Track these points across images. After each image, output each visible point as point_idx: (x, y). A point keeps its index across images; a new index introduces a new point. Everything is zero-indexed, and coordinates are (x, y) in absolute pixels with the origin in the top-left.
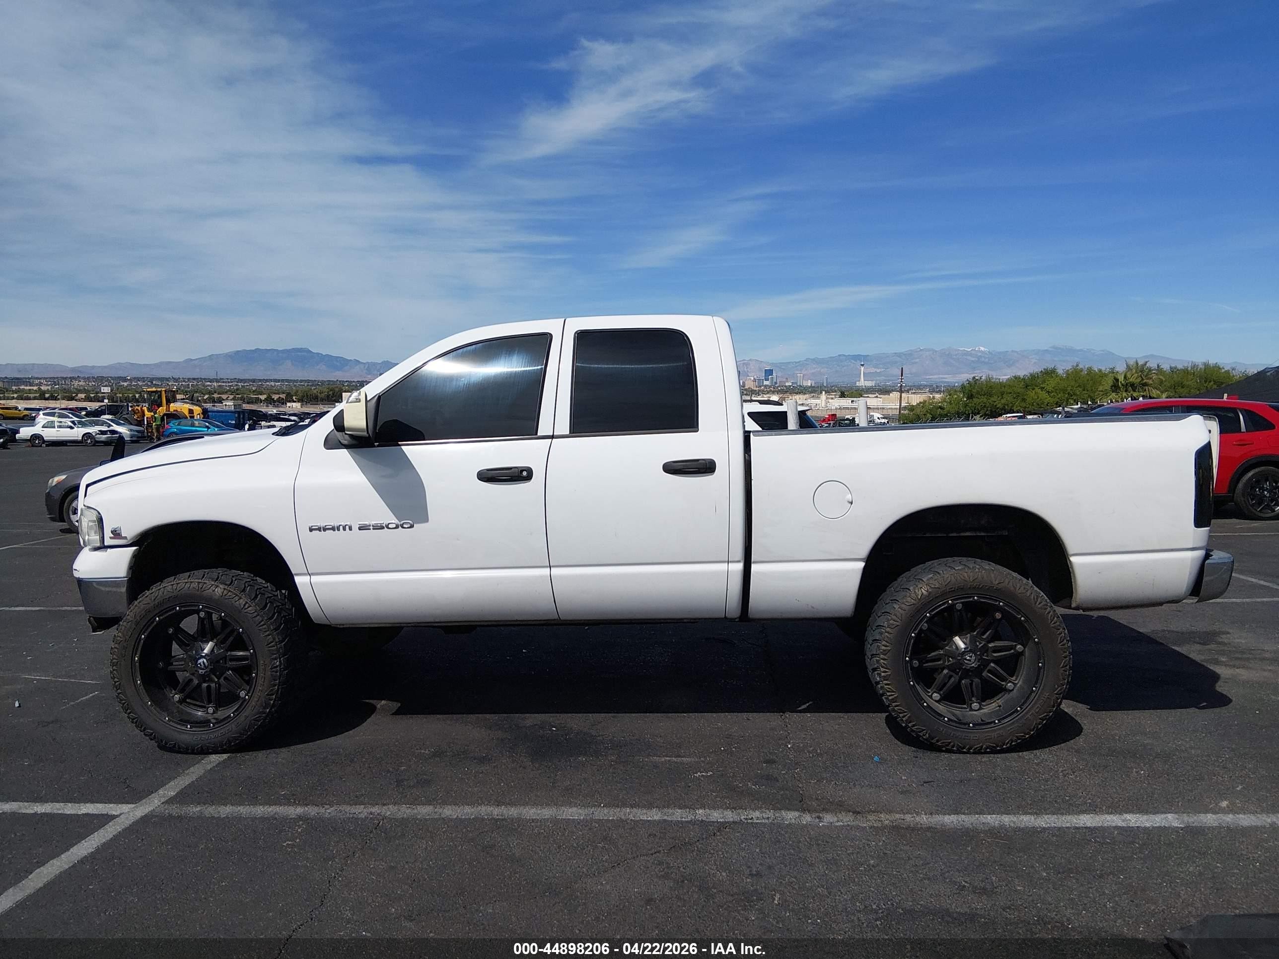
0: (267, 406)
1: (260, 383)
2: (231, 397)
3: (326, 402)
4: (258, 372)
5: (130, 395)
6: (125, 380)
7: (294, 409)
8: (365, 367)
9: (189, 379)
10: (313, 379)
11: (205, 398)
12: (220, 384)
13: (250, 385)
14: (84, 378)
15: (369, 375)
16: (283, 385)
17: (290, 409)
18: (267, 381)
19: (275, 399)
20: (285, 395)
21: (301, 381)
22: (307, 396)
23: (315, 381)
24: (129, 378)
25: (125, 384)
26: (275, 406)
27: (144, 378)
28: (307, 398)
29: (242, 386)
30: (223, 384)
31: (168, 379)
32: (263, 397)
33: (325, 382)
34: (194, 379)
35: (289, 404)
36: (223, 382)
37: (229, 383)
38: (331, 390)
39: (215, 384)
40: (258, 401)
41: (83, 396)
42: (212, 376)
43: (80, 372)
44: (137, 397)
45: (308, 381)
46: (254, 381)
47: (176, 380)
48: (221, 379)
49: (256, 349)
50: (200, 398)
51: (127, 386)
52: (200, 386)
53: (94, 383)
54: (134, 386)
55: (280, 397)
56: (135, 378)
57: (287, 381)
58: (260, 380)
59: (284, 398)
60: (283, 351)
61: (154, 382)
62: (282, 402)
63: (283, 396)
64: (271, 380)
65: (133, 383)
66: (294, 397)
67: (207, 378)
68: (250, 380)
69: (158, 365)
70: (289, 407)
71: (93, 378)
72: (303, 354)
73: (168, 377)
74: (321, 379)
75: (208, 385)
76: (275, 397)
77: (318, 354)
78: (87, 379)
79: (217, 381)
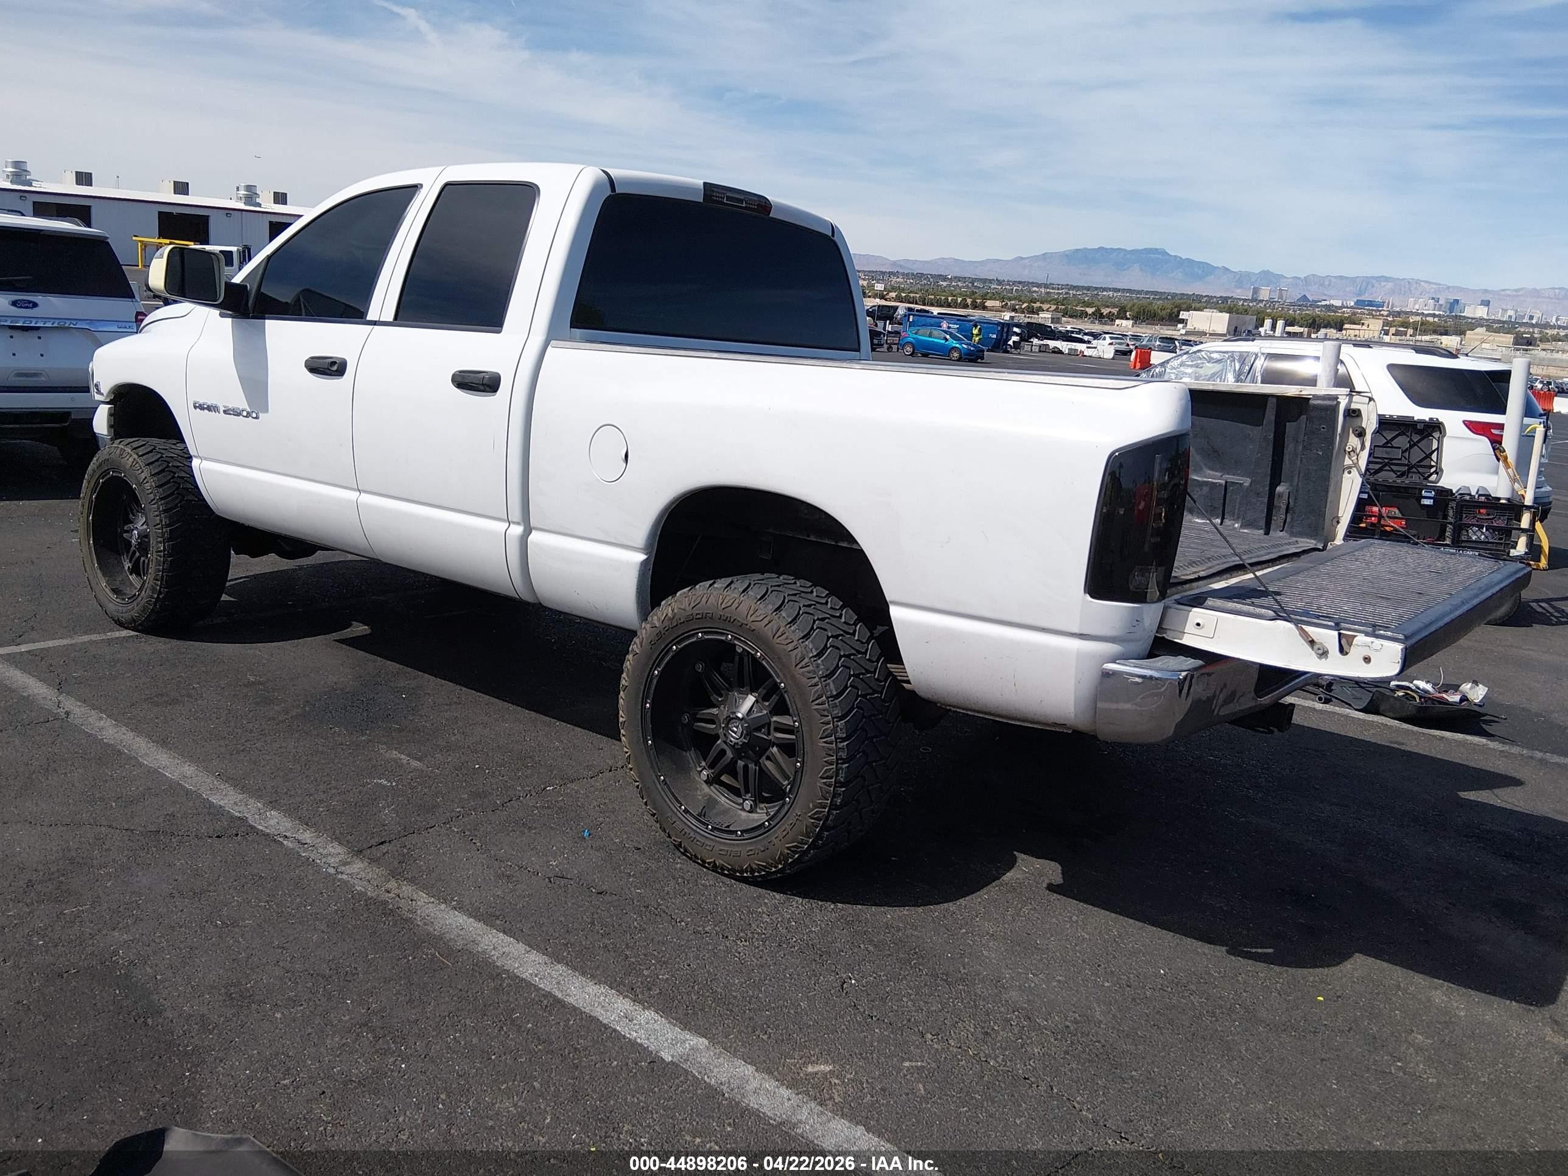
0: (1093, 322)
1: (1095, 292)
2: (1054, 307)
3: (1167, 323)
4: (1097, 277)
5: (943, 298)
6: (945, 278)
7: (1122, 328)
8: (1235, 277)
9: (1014, 283)
10: (1162, 291)
11: (1023, 307)
12: (1048, 290)
13: (1083, 294)
14: (903, 274)
15: (1239, 288)
16: (1123, 296)
17: (1118, 328)
18: (1104, 289)
19: (1104, 314)
20: (1117, 309)
21: (1147, 292)
22: (1144, 312)
23: (1165, 293)
24: (949, 277)
25: (945, 284)
26: (1101, 323)
27: (965, 278)
28: (1144, 315)
29: (1074, 295)
30: (1051, 291)
31: (991, 281)
32: (1090, 311)
33: (1177, 294)
34: (1020, 282)
35: (1118, 322)
36: (1053, 289)
37: (1058, 289)
38: (1176, 307)
39: (1043, 290)
40: (1083, 315)
41: (893, 295)
42: (1041, 278)
43: (901, 266)
44: (950, 300)
45: (1155, 293)
46: (1088, 288)
47: (999, 282)
48: (1051, 284)
49: (1099, 248)
50: (1017, 307)
51: (945, 287)
52: (1025, 292)
53: (912, 281)
54: (953, 286)
55: (1110, 312)
56: (955, 278)
57: (1129, 291)
58: (1096, 289)
59: (1116, 312)
60: (1133, 252)
61: (975, 284)
62: (1111, 318)
63: (1115, 311)
64: (1110, 289)
65: (953, 284)
66: (1128, 313)
67: (1035, 281)
68: (1083, 288)
69: (983, 263)
70: (1118, 325)
71: (913, 274)
72: (1157, 256)
73: (991, 278)
74: (1172, 291)
75: (1035, 292)
76: (1105, 311)
77: (1176, 256)
78: (906, 276)
79: (1046, 286)
